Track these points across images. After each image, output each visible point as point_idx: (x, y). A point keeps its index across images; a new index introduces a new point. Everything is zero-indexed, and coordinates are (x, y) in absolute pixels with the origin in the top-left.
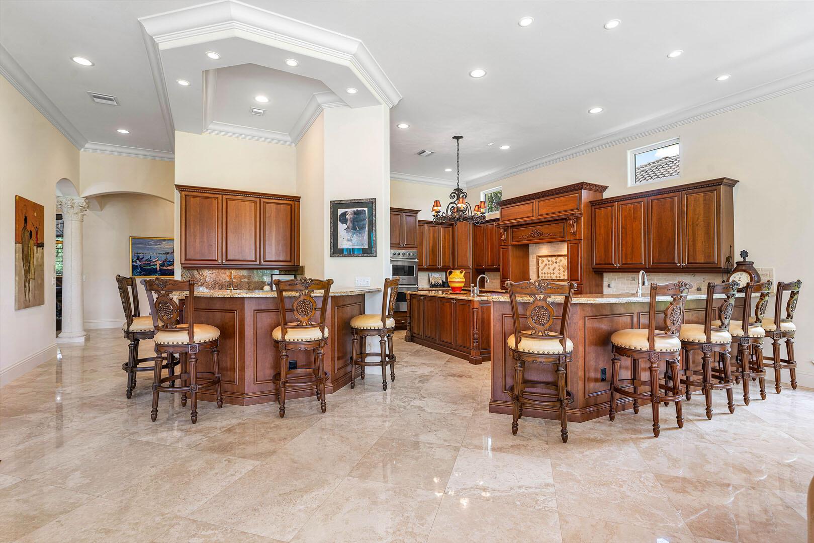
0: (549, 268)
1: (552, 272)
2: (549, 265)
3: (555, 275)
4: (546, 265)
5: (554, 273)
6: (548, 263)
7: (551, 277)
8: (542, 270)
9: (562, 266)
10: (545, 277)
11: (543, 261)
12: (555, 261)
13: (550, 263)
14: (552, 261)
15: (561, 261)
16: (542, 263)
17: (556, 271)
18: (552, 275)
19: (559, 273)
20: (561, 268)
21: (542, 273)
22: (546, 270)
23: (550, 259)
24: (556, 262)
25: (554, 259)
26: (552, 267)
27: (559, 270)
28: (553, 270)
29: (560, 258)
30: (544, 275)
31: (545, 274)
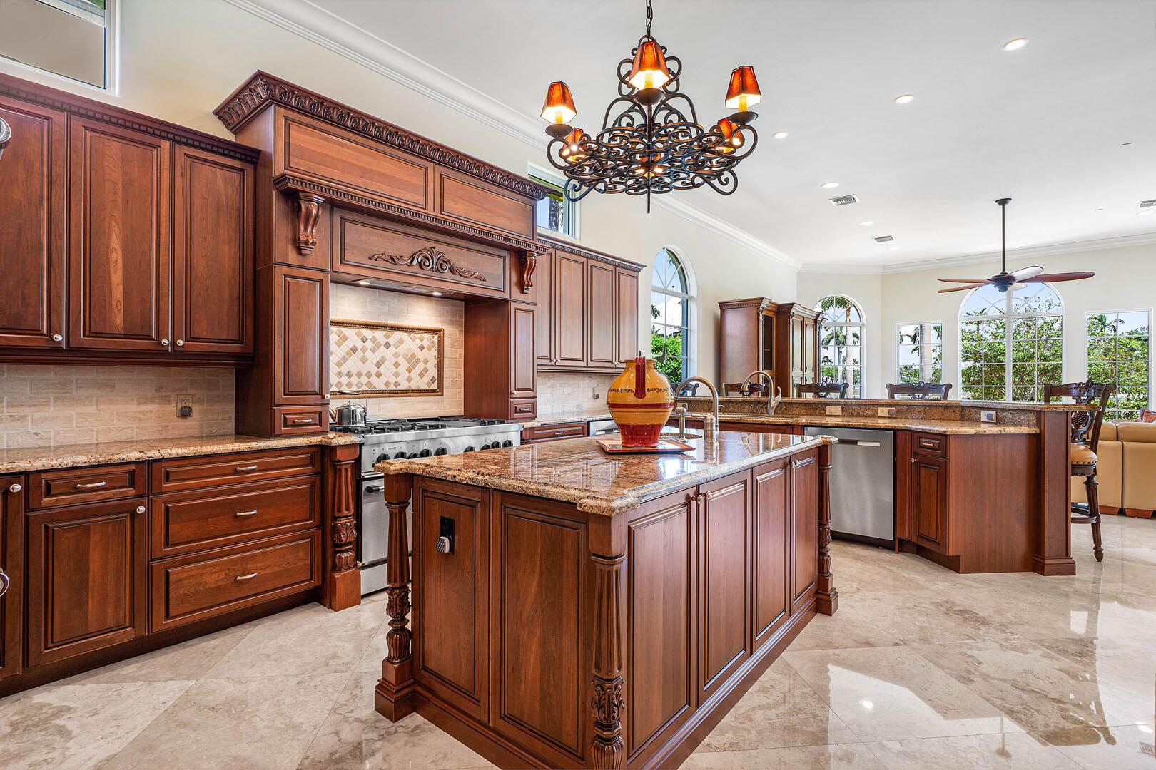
0: (364, 360)
1: (374, 370)
2: (364, 350)
3: (383, 379)
4: (354, 350)
5: (379, 375)
6: (360, 344)
7: (369, 384)
8: (339, 364)
9: (405, 356)
10: (349, 385)
11: (345, 338)
12: (383, 340)
13: (369, 344)
14: (373, 340)
15: (401, 342)
16: (339, 344)
17: (387, 369)
18: (374, 379)
19: (396, 375)
20: (401, 360)
21: (339, 374)
22: (353, 364)
23: (367, 333)
24: (387, 345)
25: (380, 334)
26: (373, 358)
27: (397, 365)
28: (378, 365)
29: (397, 335)
30: (345, 380)
31: (349, 375)
